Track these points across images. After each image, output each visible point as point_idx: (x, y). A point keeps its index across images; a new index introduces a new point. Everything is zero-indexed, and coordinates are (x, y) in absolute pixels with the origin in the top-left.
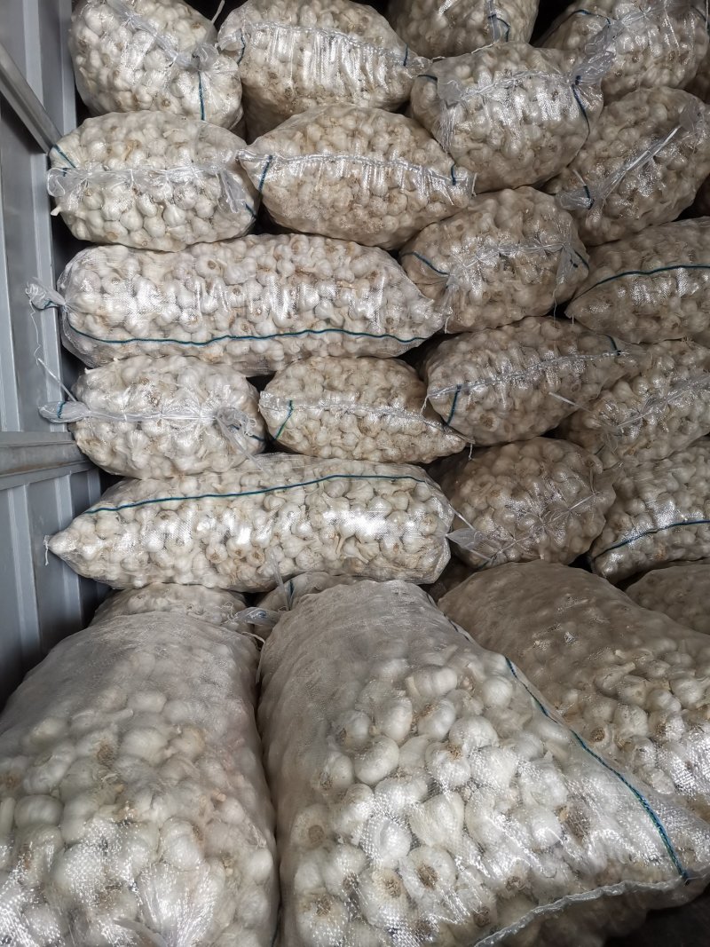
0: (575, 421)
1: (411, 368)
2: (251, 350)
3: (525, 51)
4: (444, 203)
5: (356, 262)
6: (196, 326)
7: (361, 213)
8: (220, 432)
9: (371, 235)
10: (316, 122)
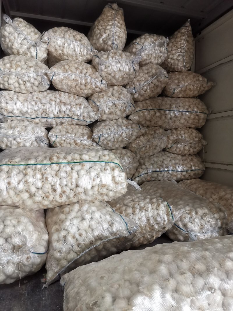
0: (130, 145)
1: (90, 128)
2: (47, 121)
3: (121, 53)
4: (99, 88)
5: (76, 100)
6: (32, 114)
7: (78, 88)
8: (37, 142)
9: (80, 94)
10: (67, 64)
